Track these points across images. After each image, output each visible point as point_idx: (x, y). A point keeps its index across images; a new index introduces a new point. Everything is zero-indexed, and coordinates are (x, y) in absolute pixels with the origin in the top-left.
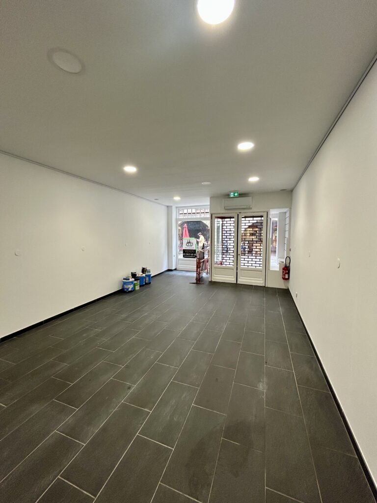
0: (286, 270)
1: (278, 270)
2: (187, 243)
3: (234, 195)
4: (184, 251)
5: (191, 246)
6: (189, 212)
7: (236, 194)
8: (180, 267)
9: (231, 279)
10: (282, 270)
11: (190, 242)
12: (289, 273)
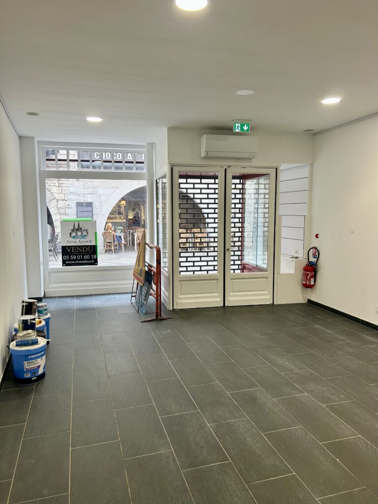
0: (311, 270)
1: (294, 273)
2: (73, 230)
3: (242, 129)
4: (66, 251)
5: (84, 237)
6: (71, 158)
7: (245, 128)
8: (55, 288)
9: (213, 300)
10: (301, 272)
11: (79, 229)
12: (315, 276)
